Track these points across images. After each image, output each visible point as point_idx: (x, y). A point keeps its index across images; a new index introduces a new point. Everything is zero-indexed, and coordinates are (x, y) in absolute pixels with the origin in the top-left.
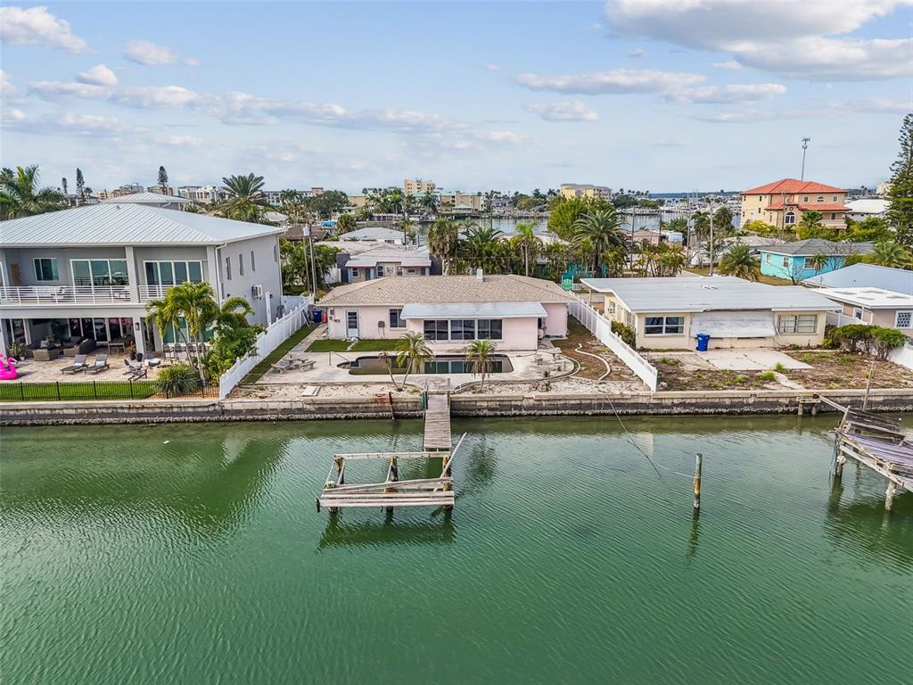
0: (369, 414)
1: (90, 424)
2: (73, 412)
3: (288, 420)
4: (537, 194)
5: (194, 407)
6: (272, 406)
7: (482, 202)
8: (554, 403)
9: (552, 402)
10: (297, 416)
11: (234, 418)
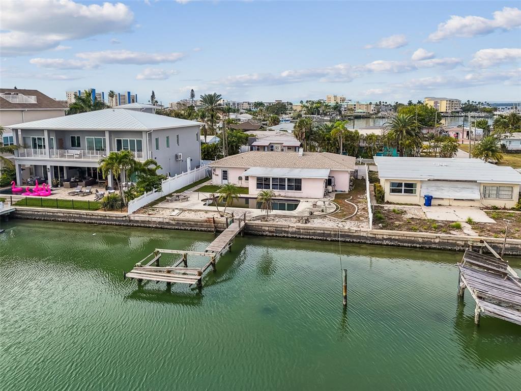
0: (203, 229)
1: (69, 222)
2: (62, 215)
3: (161, 228)
4: (410, 103)
5: (116, 217)
6: (154, 219)
7: (373, 108)
8: (307, 232)
10: (166, 227)
11: (135, 224)
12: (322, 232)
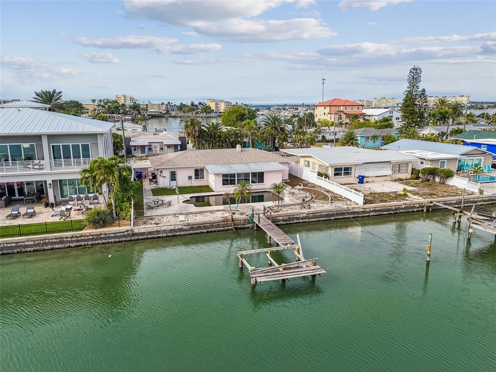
0: (220, 229)
1: (44, 250)
2: (32, 243)
3: (173, 236)
4: (193, 104)
5: (115, 233)
6: (164, 228)
7: (164, 108)
9: (314, 215)
10: (179, 233)
11: (140, 237)
12: (327, 213)
